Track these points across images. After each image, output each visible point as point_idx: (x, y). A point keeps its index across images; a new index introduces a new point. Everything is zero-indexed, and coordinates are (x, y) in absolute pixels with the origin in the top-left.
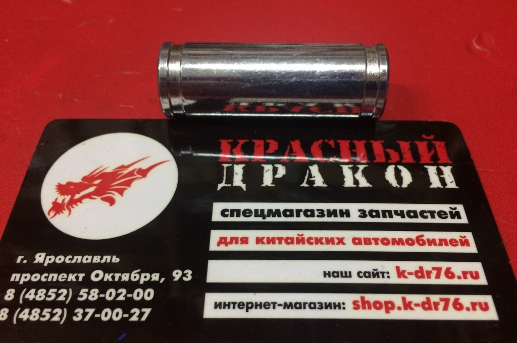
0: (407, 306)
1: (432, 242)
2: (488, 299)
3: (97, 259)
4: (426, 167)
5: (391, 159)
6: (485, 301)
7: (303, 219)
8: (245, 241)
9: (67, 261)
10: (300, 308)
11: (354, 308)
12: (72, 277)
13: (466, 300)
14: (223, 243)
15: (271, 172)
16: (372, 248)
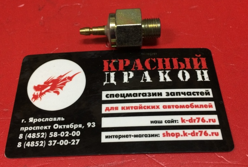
0: (185, 134)
1: (197, 106)
2: (219, 131)
3: (55, 119)
4: (196, 71)
5: (181, 67)
6: (217, 132)
7: (141, 97)
8: (117, 108)
9: (43, 121)
10: (141, 137)
11: (163, 136)
12: (46, 128)
13: (209, 131)
14: (107, 110)
15: (127, 76)
16: (171, 110)
